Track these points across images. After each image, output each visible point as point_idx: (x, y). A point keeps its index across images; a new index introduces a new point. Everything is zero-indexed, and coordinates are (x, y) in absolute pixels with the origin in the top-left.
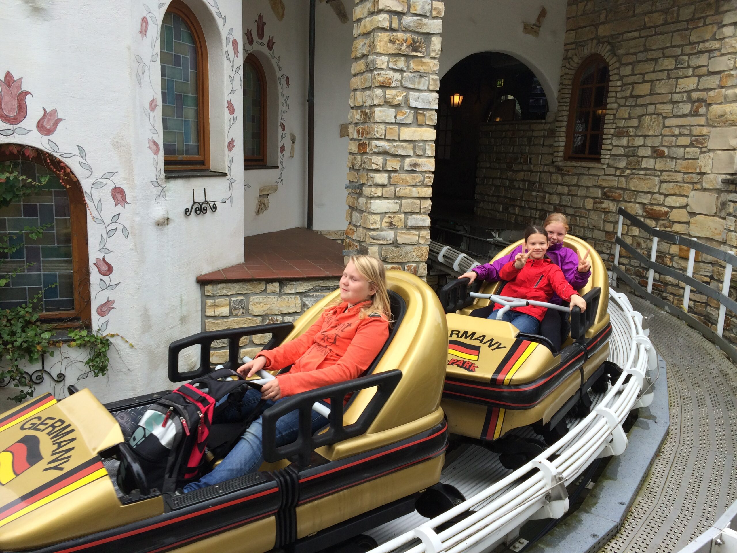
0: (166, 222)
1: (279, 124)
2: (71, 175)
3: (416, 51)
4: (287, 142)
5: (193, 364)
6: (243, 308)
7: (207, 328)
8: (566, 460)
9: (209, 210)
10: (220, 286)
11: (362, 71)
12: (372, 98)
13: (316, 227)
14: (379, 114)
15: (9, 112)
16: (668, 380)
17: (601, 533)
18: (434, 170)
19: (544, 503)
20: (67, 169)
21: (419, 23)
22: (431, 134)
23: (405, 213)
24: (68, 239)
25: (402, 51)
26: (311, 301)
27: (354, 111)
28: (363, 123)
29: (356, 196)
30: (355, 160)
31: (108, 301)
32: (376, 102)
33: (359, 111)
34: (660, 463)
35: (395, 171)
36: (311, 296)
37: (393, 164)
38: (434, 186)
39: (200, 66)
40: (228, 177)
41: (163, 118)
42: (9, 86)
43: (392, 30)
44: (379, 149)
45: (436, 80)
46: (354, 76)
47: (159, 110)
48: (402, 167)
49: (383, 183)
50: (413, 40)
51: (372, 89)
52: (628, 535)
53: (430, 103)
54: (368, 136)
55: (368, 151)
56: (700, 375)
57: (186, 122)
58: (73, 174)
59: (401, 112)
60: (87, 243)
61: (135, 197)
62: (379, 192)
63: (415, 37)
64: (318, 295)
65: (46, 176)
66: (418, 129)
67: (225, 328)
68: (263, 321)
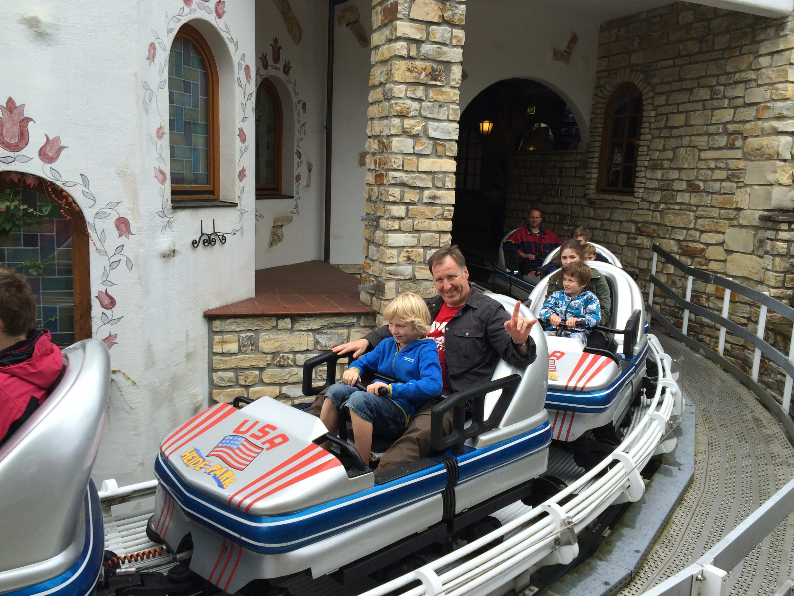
0: (172, 254)
1: (295, 151)
2: (74, 205)
3: (436, 80)
4: (303, 170)
5: (199, 404)
6: (252, 345)
7: (214, 365)
8: (577, 505)
9: (218, 242)
10: (228, 321)
11: (380, 100)
12: (389, 127)
13: (334, 260)
14: (397, 144)
15: (11, 138)
16: (697, 426)
17: (614, 581)
18: (454, 203)
19: (553, 548)
20: (70, 198)
21: (438, 51)
22: (451, 166)
23: (424, 247)
24: (69, 271)
25: (421, 80)
26: (324, 338)
27: (371, 140)
28: (380, 153)
29: (372, 229)
30: (372, 191)
31: (110, 336)
32: (393, 132)
33: (376, 141)
34: (681, 511)
35: (414, 204)
36: (324, 333)
37: (410, 196)
38: (454, 220)
39: (211, 92)
40: (238, 208)
41: (171, 146)
42: (11, 112)
43: (410, 58)
44: (396, 181)
45: (457, 110)
46: (372, 104)
47: (167, 137)
48: (420, 200)
49: (400, 216)
50: (432, 68)
51: (389, 118)
53: (450, 133)
54: (386, 167)
55: (385, 182)
56: (731, 421)
57: (195, 150)
58: (75, 203)
59: (420, 143)
60: (89, 275)
61: (140, 228)
62: (396, 225)
63: (434, 65)
64: (332, 332)
65: (48, 206)
66: (438, 160)
67: (233, 366)
68: (273, 359)
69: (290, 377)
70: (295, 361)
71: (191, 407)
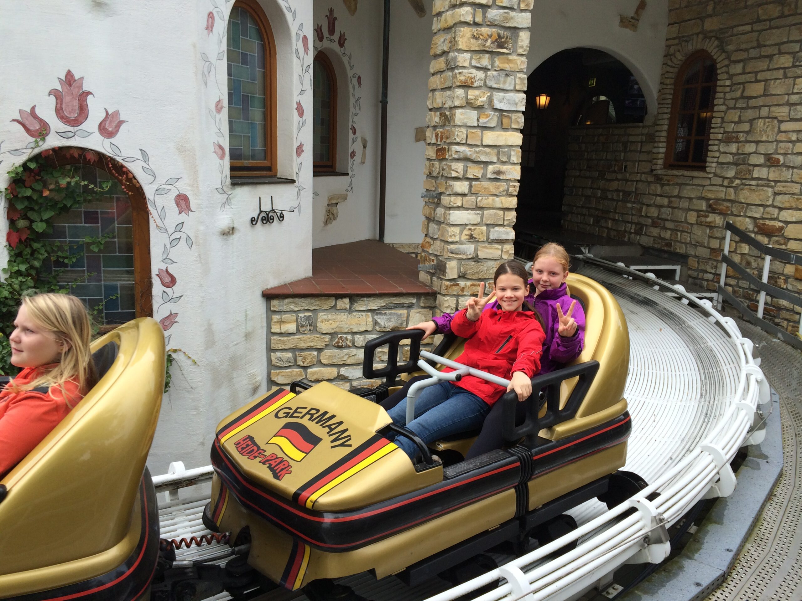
0: (231, 232)
1: (350, 127)
2: (134, 181)
3: (502, 47)
4: (357, 147)
5: (258, 384)
6: (310, 325)
7: (272, 345)
8: (667, 500)
9: (276, 219)
10: (287, 301)
11: (442, 70)
12: (452, 99)
13: (388, 239)
14: (460, 116)
15: (70, 113)
16: (782, 416)
17: (706, 582)
18: (519, 178)
19: (642, 546)
20: (130, 174)
21: (505, 17)
22: (517, 139)
23: (487, 225)
24: (129, 248)
25: (486, 47)
26: (383, 318)
27: (433, 113)
28: (442, 127)
29: (433, 206)
30: (433, 167)
31: (171, 314)
32: (457, 103)
33: (438, 114)
34: (772, 508)
35: (477, 179)
36: (383, 314)
37: (474, 171)
38: (520, 196)
39: (268, 64)
40: (296, 184)
41: (229, 121)
42: (70, 85)
43: (476, 24)
44: (459, 155)
45: (523, 79)
46: (433, 74)
47: (225, 111)
48: (484, 175)
49: (463, 193)
50: (499, 35)
51: (452, 88)
52: (736, 585)
53: (516, 104)
54: (448, 141)
55: (447, 157)
57: (252, 125)
58: (135, 179)
59: (484, 115)
60: (149, 253)
61: (201, 204)
62: (458, 201)
63: (500, 32)
64: (391, 313)
65: (108, 182)
66: (503, 133)
67: (292, 346)
68: (331, 340)
69: (348, 358)
70: (353, 342)
71: (250, 387)
